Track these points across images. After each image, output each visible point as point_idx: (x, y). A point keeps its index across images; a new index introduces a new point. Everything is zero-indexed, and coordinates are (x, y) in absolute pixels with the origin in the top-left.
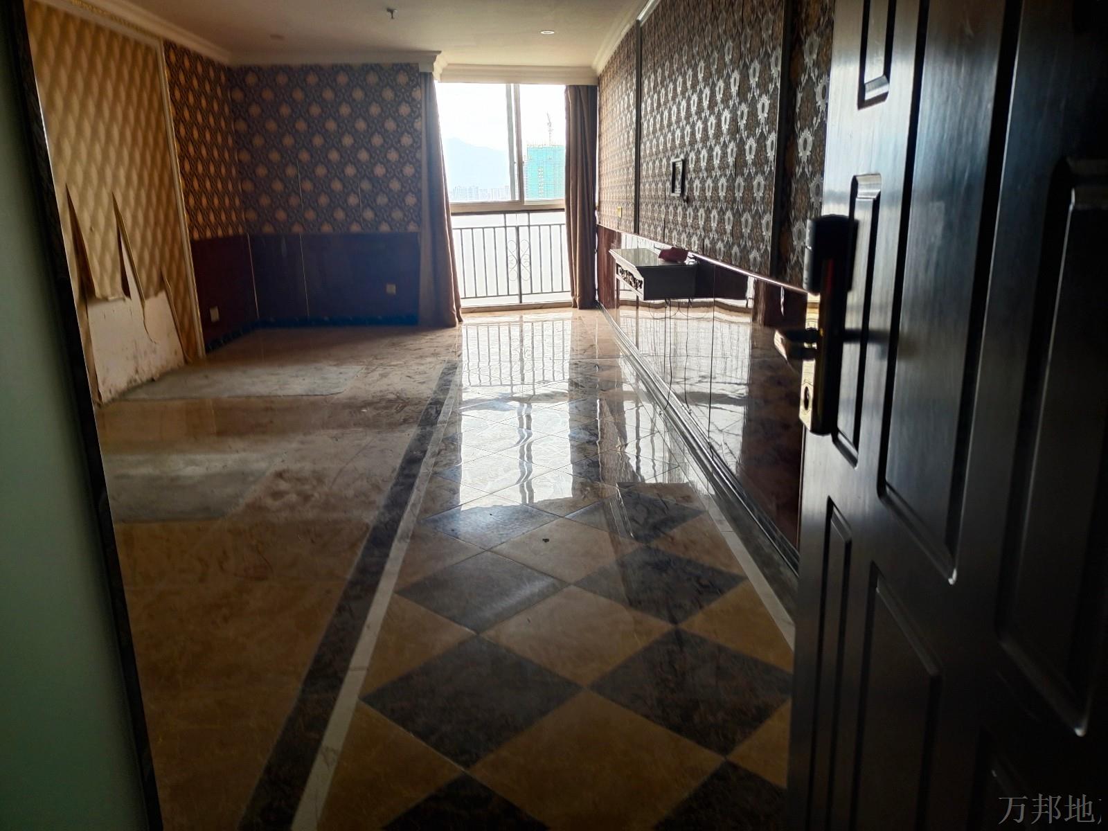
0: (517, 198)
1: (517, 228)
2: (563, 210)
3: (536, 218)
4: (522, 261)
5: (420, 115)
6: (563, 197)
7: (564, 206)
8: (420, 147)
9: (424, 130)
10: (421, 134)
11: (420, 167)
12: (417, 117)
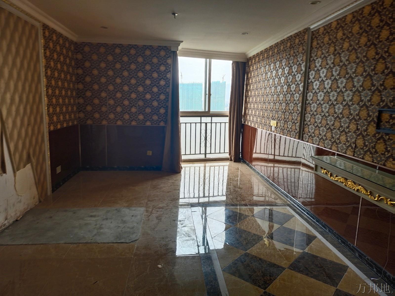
0: (207, 110)
1: (206, 124)
2: (227, 116)
3: (215, 119)
4: (207, 138)
5: (170, 71)
6: (228, 111)
7: (228, 115)
8: (169, 86)
9: (171, 78)
10: (170, 80)
11: (168, 95)
12: (168, 72)
